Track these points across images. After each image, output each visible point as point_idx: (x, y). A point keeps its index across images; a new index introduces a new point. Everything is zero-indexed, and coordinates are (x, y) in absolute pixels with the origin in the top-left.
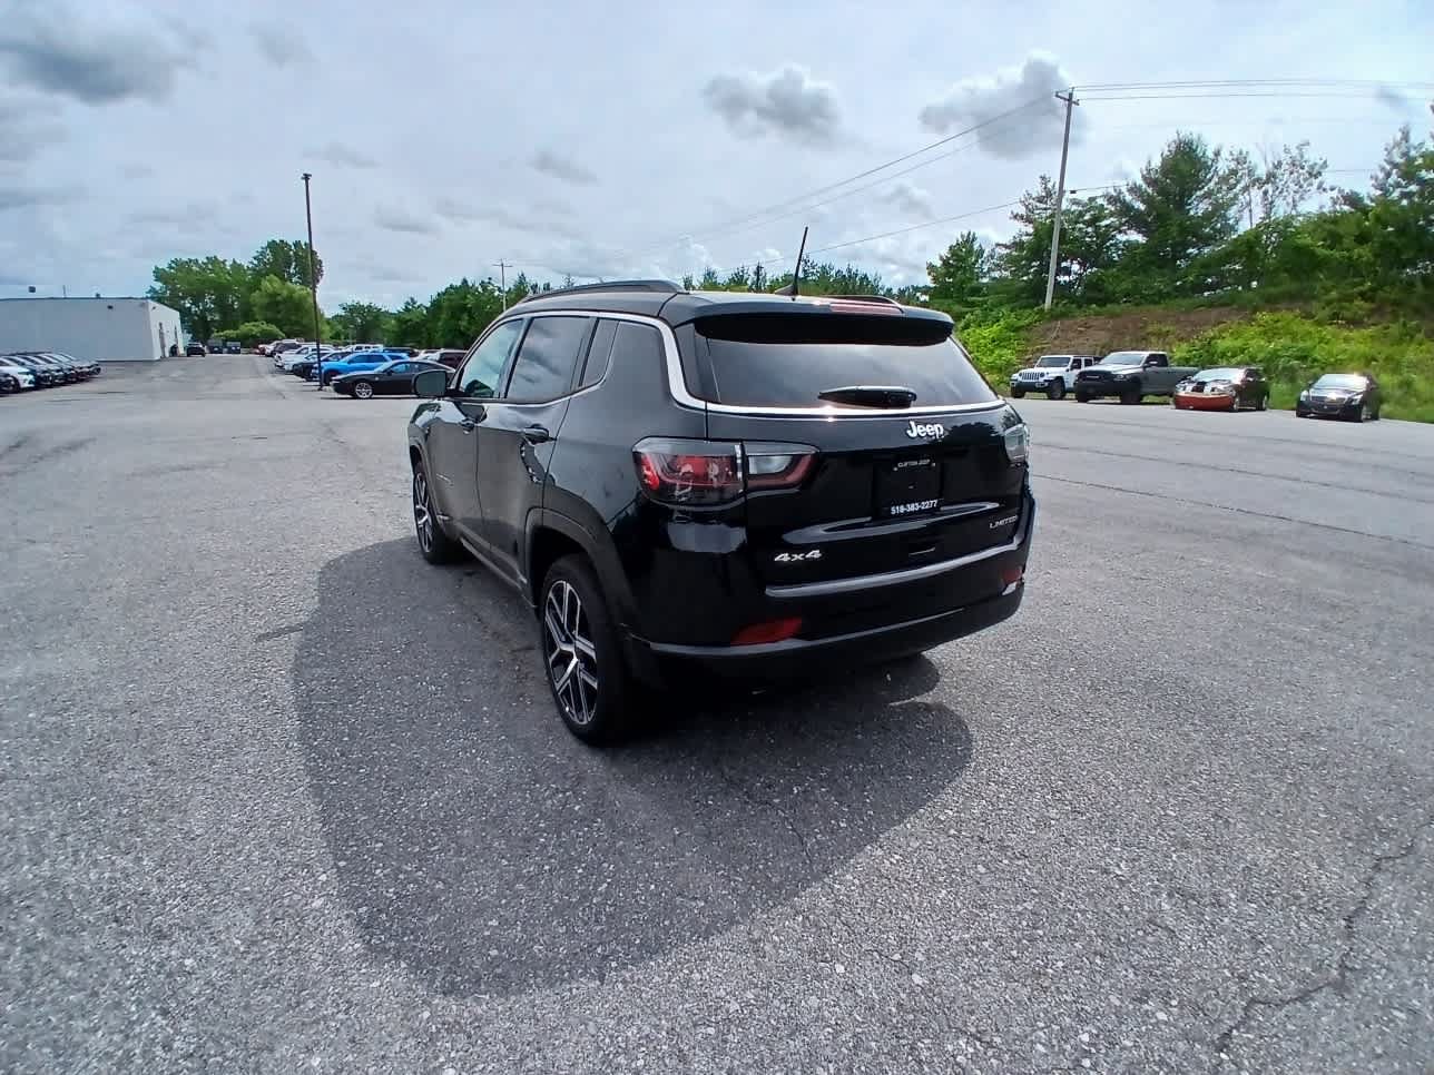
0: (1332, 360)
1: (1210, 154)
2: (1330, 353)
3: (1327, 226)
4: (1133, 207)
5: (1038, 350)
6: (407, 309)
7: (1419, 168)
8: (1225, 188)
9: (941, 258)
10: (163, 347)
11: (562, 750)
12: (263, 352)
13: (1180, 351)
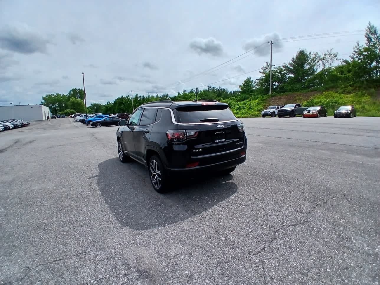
0: (344, 103)
1: (308, 54)
2: (343, 101)
3: (340, 69)
4: (290, 68)
5: (268, 105)
6: (108, 104)
7: (363, 52)
8: (313, 61)
9: (243, 84)
10: (45, 117)
11: (154, 194)
12: (71, 117)
13: (305, 103)
